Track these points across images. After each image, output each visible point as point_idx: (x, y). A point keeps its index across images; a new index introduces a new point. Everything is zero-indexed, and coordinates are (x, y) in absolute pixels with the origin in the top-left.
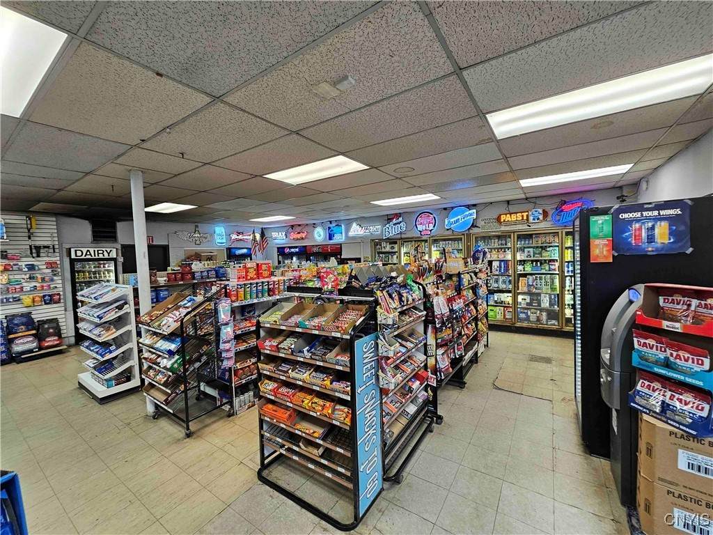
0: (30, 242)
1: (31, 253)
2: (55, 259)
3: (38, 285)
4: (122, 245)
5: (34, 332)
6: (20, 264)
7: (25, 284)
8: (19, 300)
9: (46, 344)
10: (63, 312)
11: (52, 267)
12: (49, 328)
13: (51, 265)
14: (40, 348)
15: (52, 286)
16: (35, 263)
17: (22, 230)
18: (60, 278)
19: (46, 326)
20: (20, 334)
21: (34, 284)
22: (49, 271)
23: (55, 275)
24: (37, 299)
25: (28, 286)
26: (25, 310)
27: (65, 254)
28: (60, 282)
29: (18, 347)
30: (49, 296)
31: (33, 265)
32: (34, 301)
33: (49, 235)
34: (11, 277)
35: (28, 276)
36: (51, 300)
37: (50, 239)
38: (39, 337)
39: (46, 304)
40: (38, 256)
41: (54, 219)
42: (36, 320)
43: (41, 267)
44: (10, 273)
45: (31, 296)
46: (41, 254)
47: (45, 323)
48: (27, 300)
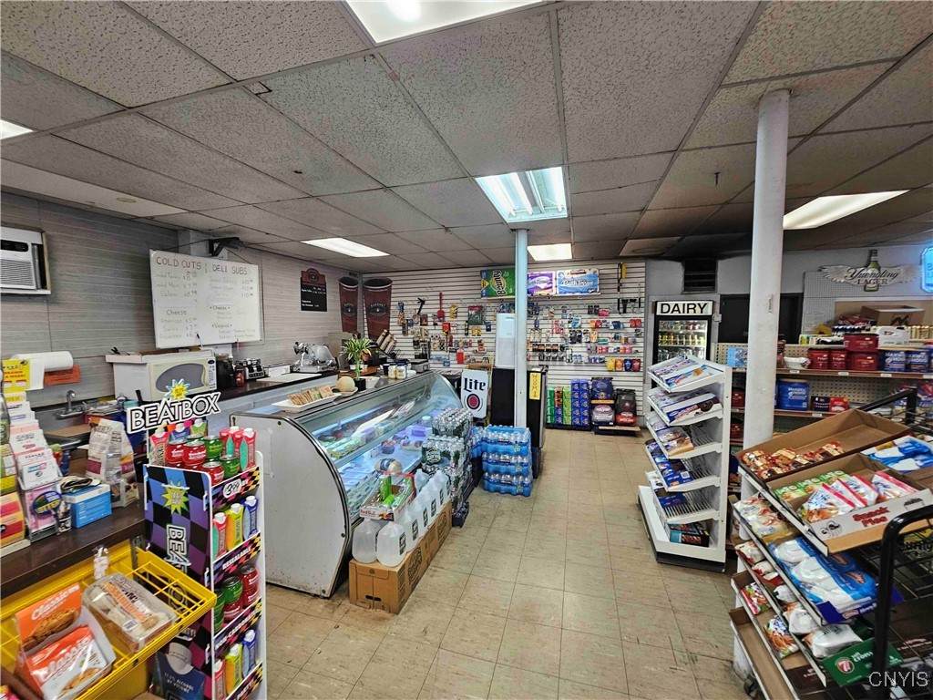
0: (618, 296)
1: (619, 309)
2: (640, 315)
3: (621, 347)
4: (721, 295)
5: (612, 402)
6: (608, 320)
7: (610, 345)
8: (604, 362)
9: (621, 420)
10: (641, 384)
11: (636, 326)
12: (625, 401)
13: (635, 323)
14: (616, 423)
15: (634, 349)
16: (621, 320)
17: (611, 281)
18: (642, 340)
19: (623, 398)
20: (600, 402)
21: (618, 345)
22: (633, 330)
23: (637, 336)
24: (619, 363)
25: (612, 347)
26: (607, 374)
27: (650, 309)
28: (642, 345)
29: (598, 417)
30: (631, 361)
31: (618, 322)
32: (616, 366)
33: (636, 285)
34: (600, 335)
35: (613, 336)
36: (631, 366)
37: (637, 290)
38: (616, 409)
39: (626, 370)
40: (625, 312)
41: (643, 264)
42: (615, 388)
43: (626, 325)
44: (599, 330)
45: (614, 359)
46: (628, 310)
47: (623, 394)
48: (610, 363)
